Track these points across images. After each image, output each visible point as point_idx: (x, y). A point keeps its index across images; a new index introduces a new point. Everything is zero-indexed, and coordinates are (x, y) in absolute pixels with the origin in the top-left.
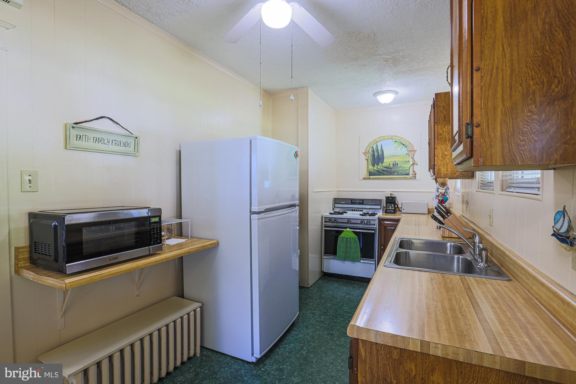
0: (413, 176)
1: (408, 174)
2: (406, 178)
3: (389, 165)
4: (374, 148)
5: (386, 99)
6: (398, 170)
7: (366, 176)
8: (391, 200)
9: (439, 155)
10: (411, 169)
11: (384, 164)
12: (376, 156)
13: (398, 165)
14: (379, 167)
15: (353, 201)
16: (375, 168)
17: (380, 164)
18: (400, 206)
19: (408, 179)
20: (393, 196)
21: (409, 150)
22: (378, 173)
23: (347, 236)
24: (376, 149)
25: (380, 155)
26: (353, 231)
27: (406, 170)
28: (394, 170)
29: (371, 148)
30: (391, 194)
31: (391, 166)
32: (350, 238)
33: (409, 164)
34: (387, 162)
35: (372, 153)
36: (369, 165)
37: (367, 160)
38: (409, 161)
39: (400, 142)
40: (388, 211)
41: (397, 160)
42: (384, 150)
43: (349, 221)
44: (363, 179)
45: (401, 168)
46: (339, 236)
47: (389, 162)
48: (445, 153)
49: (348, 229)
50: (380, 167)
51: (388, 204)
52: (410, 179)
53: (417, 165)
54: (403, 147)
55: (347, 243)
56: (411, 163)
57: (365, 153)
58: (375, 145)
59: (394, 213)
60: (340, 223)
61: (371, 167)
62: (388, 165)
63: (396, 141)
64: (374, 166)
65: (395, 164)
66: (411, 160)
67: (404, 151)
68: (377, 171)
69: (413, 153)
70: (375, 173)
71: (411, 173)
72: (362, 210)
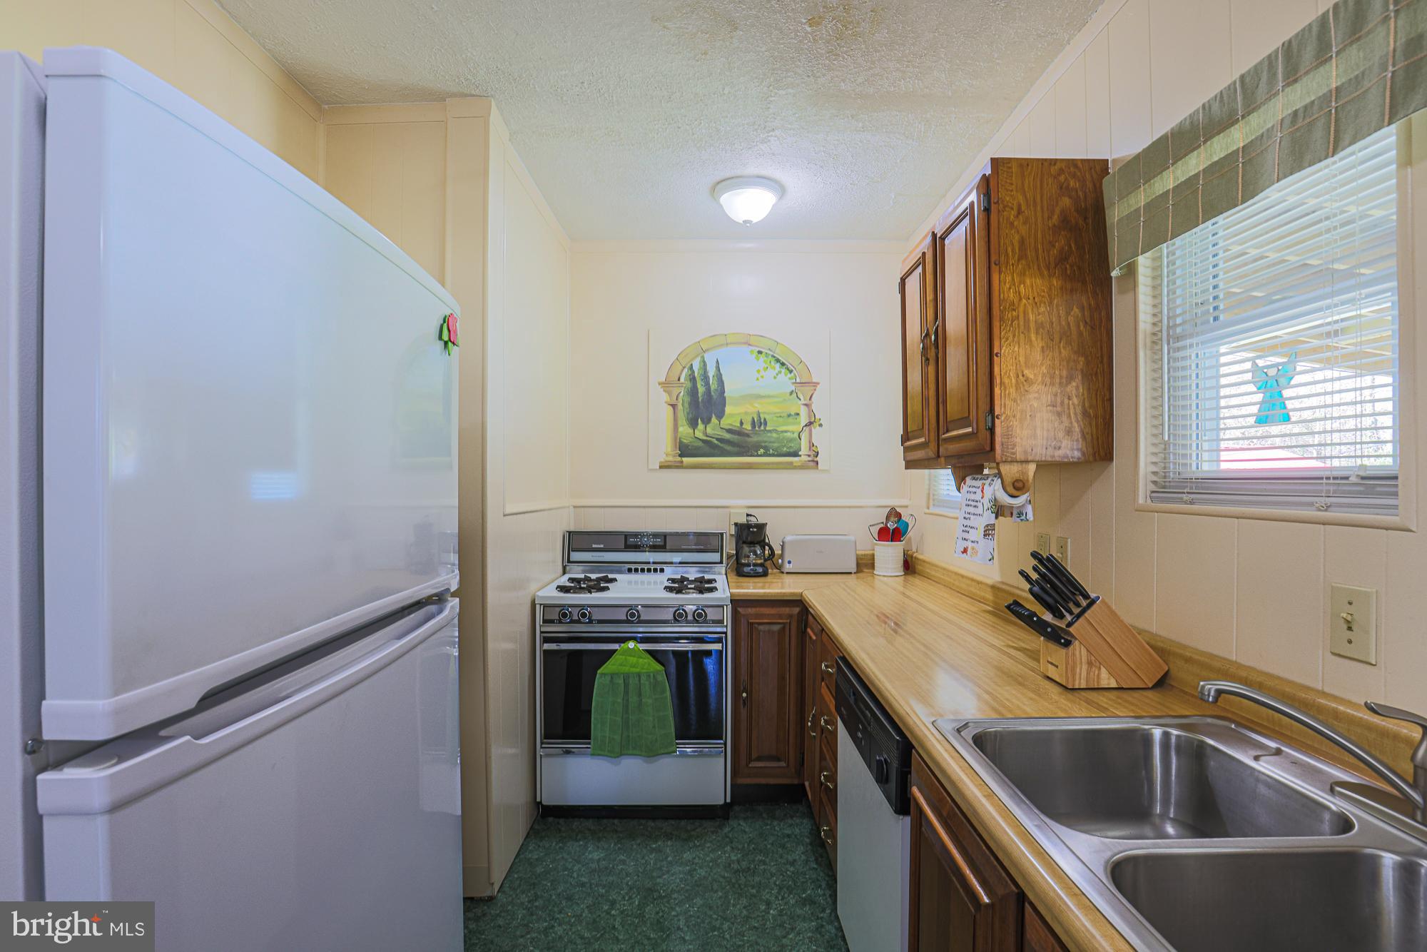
0: (810, 459)
1: (796, 454)
2: (790, 466)
3: (742, 423)
4: (696, 368)
5: (748, 204)
6: (765, 439)
7: (671, 458)
8: (751, 535)
9: (1006, 381)
10: (804, 436)
11: (727, 422)
12: (700, 395)
13: (766, 424)
14: (709, 430)
15: (631, 542)
16: (699, 434)
17: (714, 420)
18: (778, 552)
19: (796, 468)
20: (753, 520)
21: (798, 380)
22: (707, 449)
23: (626, 669)
24: (701, 372)
25: (713, 393)
26: (649, 652)
27: (791, 440)
28: (755, 439)
29: (686, 370)
30: (748, 515)
31: (748, 427)
32: (639, 675)
33: (799, 423)
34: (735, 414)
35: (689, 385)
36: (680, 423)
37: (674, 406)
38: (798, 414)
39: (773, 356)
40: (746, 569)
41: (767, 409)
42: (724, 378)
43: (632, 614)
44: (661, 467)
45: (774, 435)
46: (599, 671)
47: (739, 414)
48: (1026, 372)
49: (631, 645)
50: (713, 429)
51: (746, 549)
52: (803, 467)
53: (821, 425)
54: (780, 372)
55: (626, 692)
56: (804, 420)
57: (666, 385)
58: (699, 359)
59: (765, 574)
60: (600, 622)
61: (685, 430)
62: (739, 425)
63: (760, 352)
64: (693, 424)
65: (759, 423)
66: (803, 412)
67: (784, 382)
68: (703, 441)
69: (809, 390)
70: (698, 448)
71: (804, 450)
72: (662, 570)
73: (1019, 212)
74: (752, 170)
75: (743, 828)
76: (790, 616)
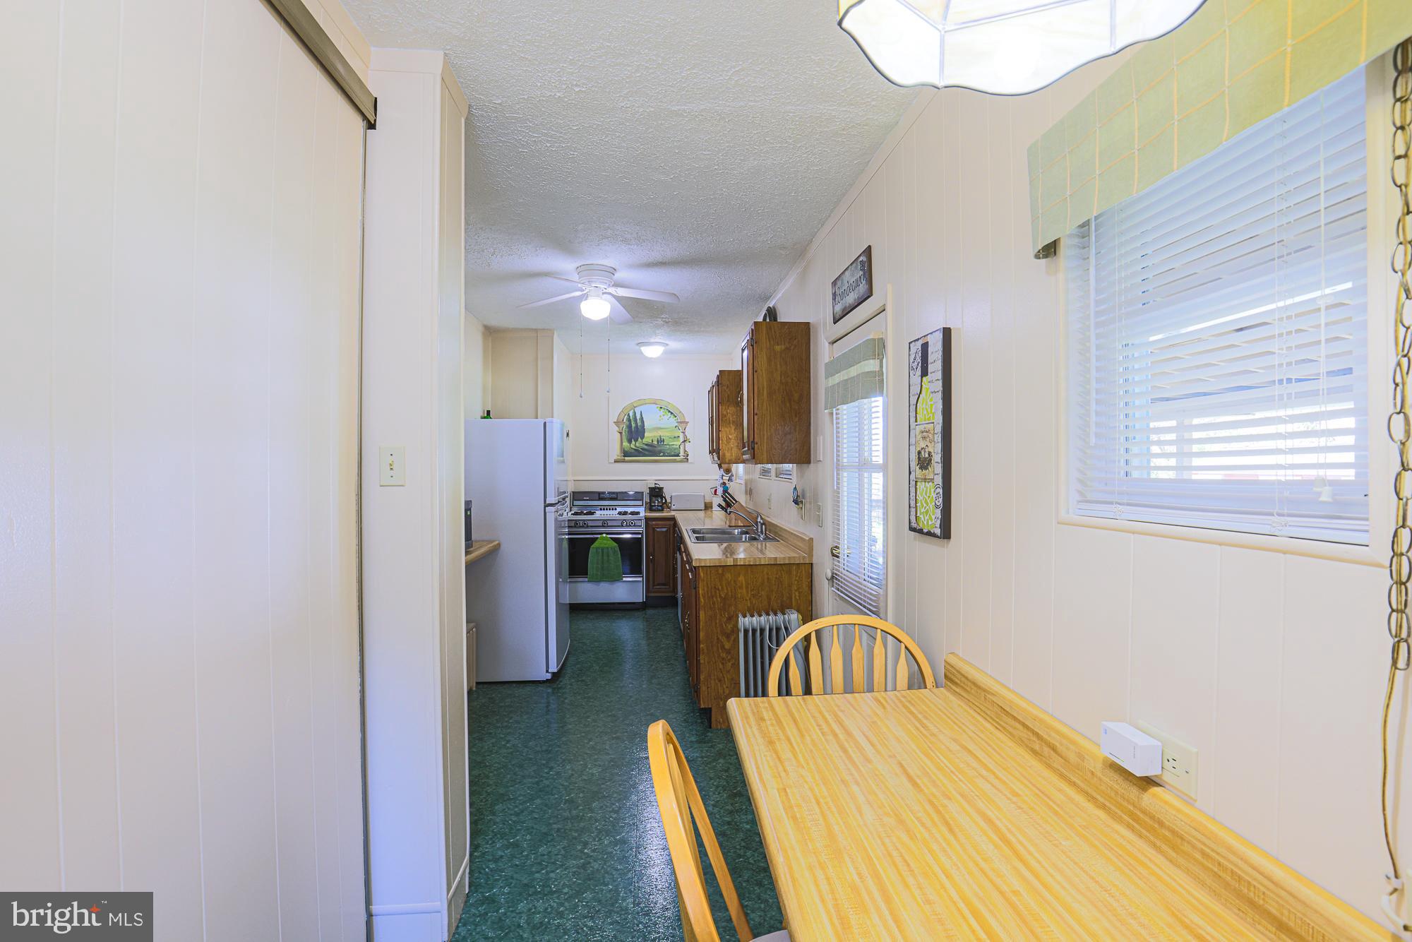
0: (684, 457)
1: (678, 456)
2: (675, 461)
4: (631, 415)
5: (653, 352)
6: (664, 448)
7: (619, 458)
8: (656, 492)
9: (723, 439)
10: (681, 447)
11: (645, 440)
12: (633, 428)
13: (664, 441)
14: (637, 444)
15: (600, 496)
16: (633, 446)
17: (639, 439)
18: (668, 501)
19: (678, 462)
20: (657, 486)
21: (679, 421)
22: (636, 453)
23: (602, 546)
24: (633, 417)
25: (639, 427)
26: (611, 538)
27: (675, 449)
28: (659, 448)
29: (626, 416)
30: (655, 484)
31: (655, 442)
32: (608, 548)
33: (679, 441)
34: (649, 436)
35: (628, 423)
36: (623, 441)
37: (621, 433)
38: (679, 437)
39: (667, 409)
40: (654, 508)
41: (664, 434)
42: (644, 419)
43: (605, 523)
44: (615, 462)
45: (668, 446)
46: (592, 546)
47: (651, 437)
48: (730, 436)
49: (604, 535)
50: (639, 444)
51: (654, 499)
52: (681, 461)
53: (690, 442)
54: (670, 417)
55: (603, 555)
56: (682, 439)
57: (617, 423)
58: (632, 411)
59: (662, 509)
60: (592, 526)
61: (626, 444)
62: (651, 442)
63: (661, 408)
64: (630, 442)
65: (661, 441)
66: (681, 435)
67: (672, 422)
68: (635, 449)
69: (684, 425)
70: (631, 453)
71: (682, 453)
72: (616, 509)
73: (728, 387)
74: (652, 340)
75: (650, 612)
76: (670, 525)
